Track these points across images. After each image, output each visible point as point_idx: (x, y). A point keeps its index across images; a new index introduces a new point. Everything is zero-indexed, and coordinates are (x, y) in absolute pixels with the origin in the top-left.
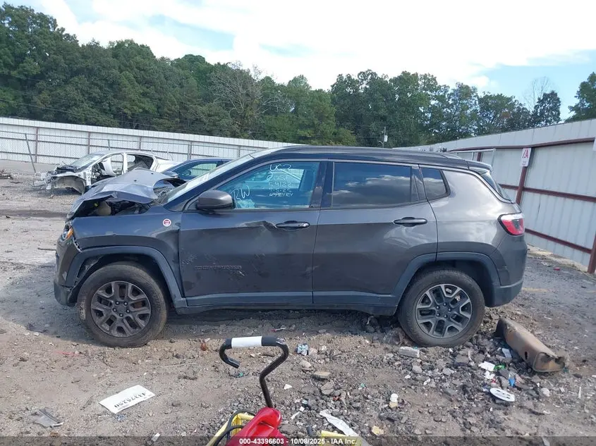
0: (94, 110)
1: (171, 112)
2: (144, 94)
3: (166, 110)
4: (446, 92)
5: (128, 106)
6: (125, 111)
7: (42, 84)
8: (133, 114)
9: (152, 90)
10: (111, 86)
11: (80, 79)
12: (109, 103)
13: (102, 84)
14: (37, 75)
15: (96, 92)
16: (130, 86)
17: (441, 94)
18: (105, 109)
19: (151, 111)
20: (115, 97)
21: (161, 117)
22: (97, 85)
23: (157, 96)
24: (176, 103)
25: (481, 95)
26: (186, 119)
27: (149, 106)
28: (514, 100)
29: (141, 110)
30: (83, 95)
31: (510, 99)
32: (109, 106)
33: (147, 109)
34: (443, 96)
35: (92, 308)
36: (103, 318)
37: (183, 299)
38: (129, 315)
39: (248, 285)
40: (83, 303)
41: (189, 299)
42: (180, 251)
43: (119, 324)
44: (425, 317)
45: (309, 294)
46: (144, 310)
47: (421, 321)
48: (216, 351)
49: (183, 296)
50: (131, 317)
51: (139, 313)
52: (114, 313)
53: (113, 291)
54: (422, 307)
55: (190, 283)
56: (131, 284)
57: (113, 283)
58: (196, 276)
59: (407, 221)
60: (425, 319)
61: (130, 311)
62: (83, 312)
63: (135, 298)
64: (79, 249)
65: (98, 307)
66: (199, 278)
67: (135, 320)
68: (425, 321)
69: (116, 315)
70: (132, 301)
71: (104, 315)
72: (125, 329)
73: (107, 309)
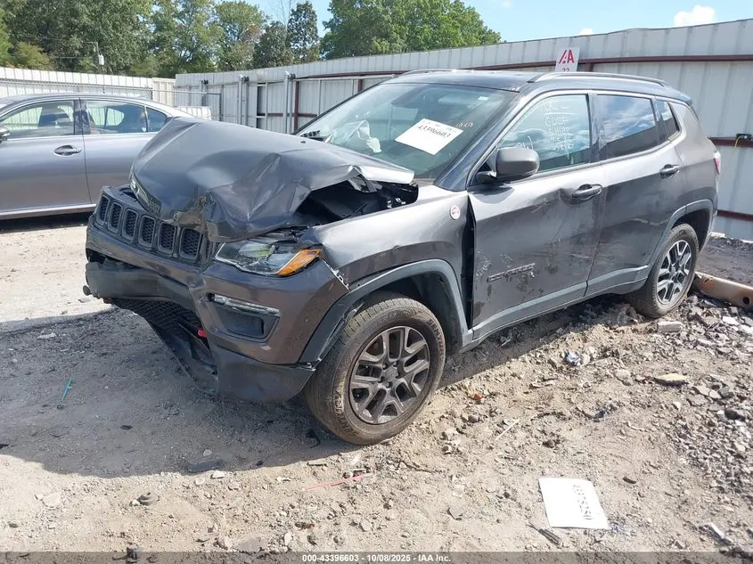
28: (259, 11)
31: (255, 9)
35: (352, 388)
36: (368, 400)
37: (470, 331)
38: (402, 380)
39: (533, 290)
40: (342, 384)
41: (475, 328)
42: (476, 256)
43: (389, 400)
44: (661, 283)
45: (584, 285)
46: (422, 365)
47: (659, 289)
48: (492, 395)
49: (470, 326)
50: (405, 382)
51: (415, 373)
52: (380, 386)
53: (385, 347)
54: (662, 271)
55: (480, 305)
56: (408, 329)
57: (385, 335)
58: (486, 292)
59: (667, 170)
60: (661, 285)
61: (401, 374)
62: (342, 399)
63: (411, 350)
64: (347, 286)
65: (361, 382)
66: (489, 295)
67: (410, 384)
68: (662, 288)
69: (384, 388)
70: (409, 354)
71: (371, 394)
72: (397, 405)
73: (373, 383)
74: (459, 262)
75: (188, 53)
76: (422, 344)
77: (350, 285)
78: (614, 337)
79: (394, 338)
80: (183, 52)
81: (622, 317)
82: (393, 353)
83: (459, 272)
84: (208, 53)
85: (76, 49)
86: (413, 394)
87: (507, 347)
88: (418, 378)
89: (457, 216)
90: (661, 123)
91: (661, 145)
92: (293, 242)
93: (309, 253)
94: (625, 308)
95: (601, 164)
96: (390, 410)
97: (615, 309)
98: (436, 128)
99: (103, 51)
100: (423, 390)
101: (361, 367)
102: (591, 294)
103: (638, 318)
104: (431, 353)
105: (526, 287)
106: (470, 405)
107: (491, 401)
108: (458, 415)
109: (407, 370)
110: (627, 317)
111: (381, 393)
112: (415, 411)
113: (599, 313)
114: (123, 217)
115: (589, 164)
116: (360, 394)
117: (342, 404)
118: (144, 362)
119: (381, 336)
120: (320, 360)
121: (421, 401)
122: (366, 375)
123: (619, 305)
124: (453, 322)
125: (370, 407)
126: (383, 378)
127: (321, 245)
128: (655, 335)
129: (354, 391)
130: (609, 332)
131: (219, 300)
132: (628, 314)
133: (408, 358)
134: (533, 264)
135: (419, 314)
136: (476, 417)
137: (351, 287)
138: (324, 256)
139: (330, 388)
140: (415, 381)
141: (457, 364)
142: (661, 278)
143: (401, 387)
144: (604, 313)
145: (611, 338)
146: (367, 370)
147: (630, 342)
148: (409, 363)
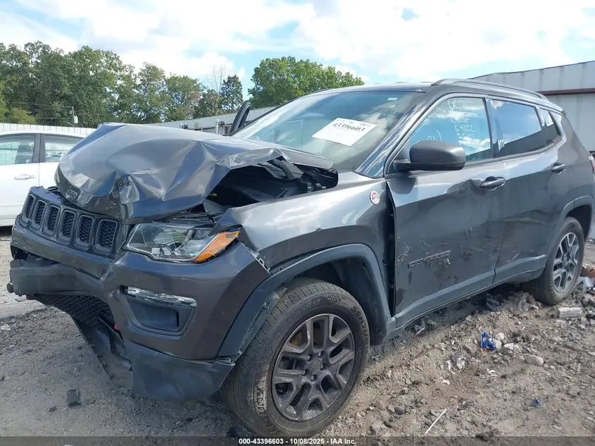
4: (131, 72)
17: (127, 73)
25: (168, 76)
28: (198, 83)
31: (195, 81)
34: (129, 76)
35: (275, 382)
36: (291, 395)
37: (393, 319)
38: (327, 372)
39: (449, 278)
40: (264, 379)
41: (398, 315)
42: (397, 241)
43: (313, 395)
44: (556, 272)
45: (492, 273)
46: (347, 355)
47: (555, 278)
48: (416, 384)
49: (392, 314)
50: (331, 375)
51: (341, 363)
52: (304, 380)
53: (309, 337)
54: (557, 261)
55: (402, 291)
56: (332, 316)
57: (309, 323)
58: (407, 279)
59: (557, 167)
60: (556, 274)
61: (326, 365)
62: (264, 396)
63: (336, 340)
64: (268, 270)
65: (284, 376)
66: (410, 281)
67: (335, 376)
68: (557, 276)
69: (309, 381)
70: (332, 344)
71: (295, 389)
72: (322, 399)
73: (297, 376)
74: (380, 247)
75: (143, 114)
76: (346, 332)
77: (272, 269)
78: (520, 323)
79: (317, 326)
80: (140, 113)
81: (523, 305)
82: (318, 342)
83: (381, 258)
84: (158, 114)
85: (57, 112)
86: (338, 386)
87: (422, 335)
88: (342, 369)
89: (377, 201)
90: (545, 128)
91: (549, 147)
92: (211, 226)
93: (227, 236)
94: (525, 296)
95: (501, 160)
96: (316, 404)
97: (516, 297)
98: (350, 125)
99: (77, 114)
100: (348, 382)
101: (284, 358)
102: (498, 282)
103: (537, 305)
104: (356, 342)
105: (442, 274)
106: (395, 395)
107: (415, 391)
108: (384, 407)
109: (332, 361)
110: (528, 305)
111: (306, 387)
112: (341, 405)
113: (501, 301)
114: (46, 212)
115: (491, 160)
116: (284, 388)
117: (264, 401)
118: (67, 358)
119: (305, 325)
120: (241, 353)
121: (347, 393)
122: (290, 368)
123: (517, 294)
124: (376, 310)
125: (294, 403)
126: (307, 371)
127: (240, 226)
128: (558, 321)
129: (277, 386)
130: (514, 319)
131: (133, 293)
132: (528, 301)
133: (332, 349)
134: (449, 251)
135: (343, 301)
136: (402, 408)
137: (272, 271)
138: (243, 239)
139: (250, 384)
140: (340, 373)
141: (377, 354)
142: (556, 268)
143: (326, 380)
144: (505, 301)
145: (517, 324)
146: (292, 362)
147: (536, 328)
148: (334, 353)
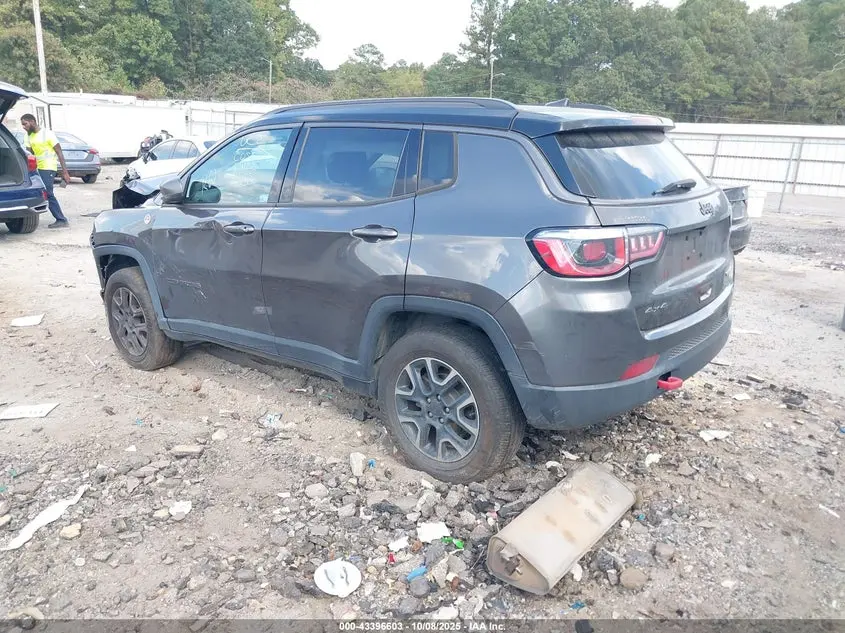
0: (640, 100)
1: (756, 93)
2: (718, 69)
3: (748, 90)
5: (689, 89)
6: (685, 97)
7: (579, 70)
8: (695, 101)
9: (730, 62)
10: (668, 62)
11: (626, 58)
12: (663, 88)
13: (655, 61)
14: (575, 59)
15: (646, 74)
16: (695, 59)
18: (656, 98)
19: (723, 94)
20: (672, 78)
21: (739, 102)
22: (648, 63)
23: (737, 69)
24: (768, 78)
26: (781, 102)
27: (721, 86)
29: (707, 94)
30: (629, 80)
32: (662, 93)
33: (718, 91)
37: (165, 320)
41: (170, 320)
45: (271, 339)
55: (166, 300)
57: (121, 291)
66: (171, 295)
